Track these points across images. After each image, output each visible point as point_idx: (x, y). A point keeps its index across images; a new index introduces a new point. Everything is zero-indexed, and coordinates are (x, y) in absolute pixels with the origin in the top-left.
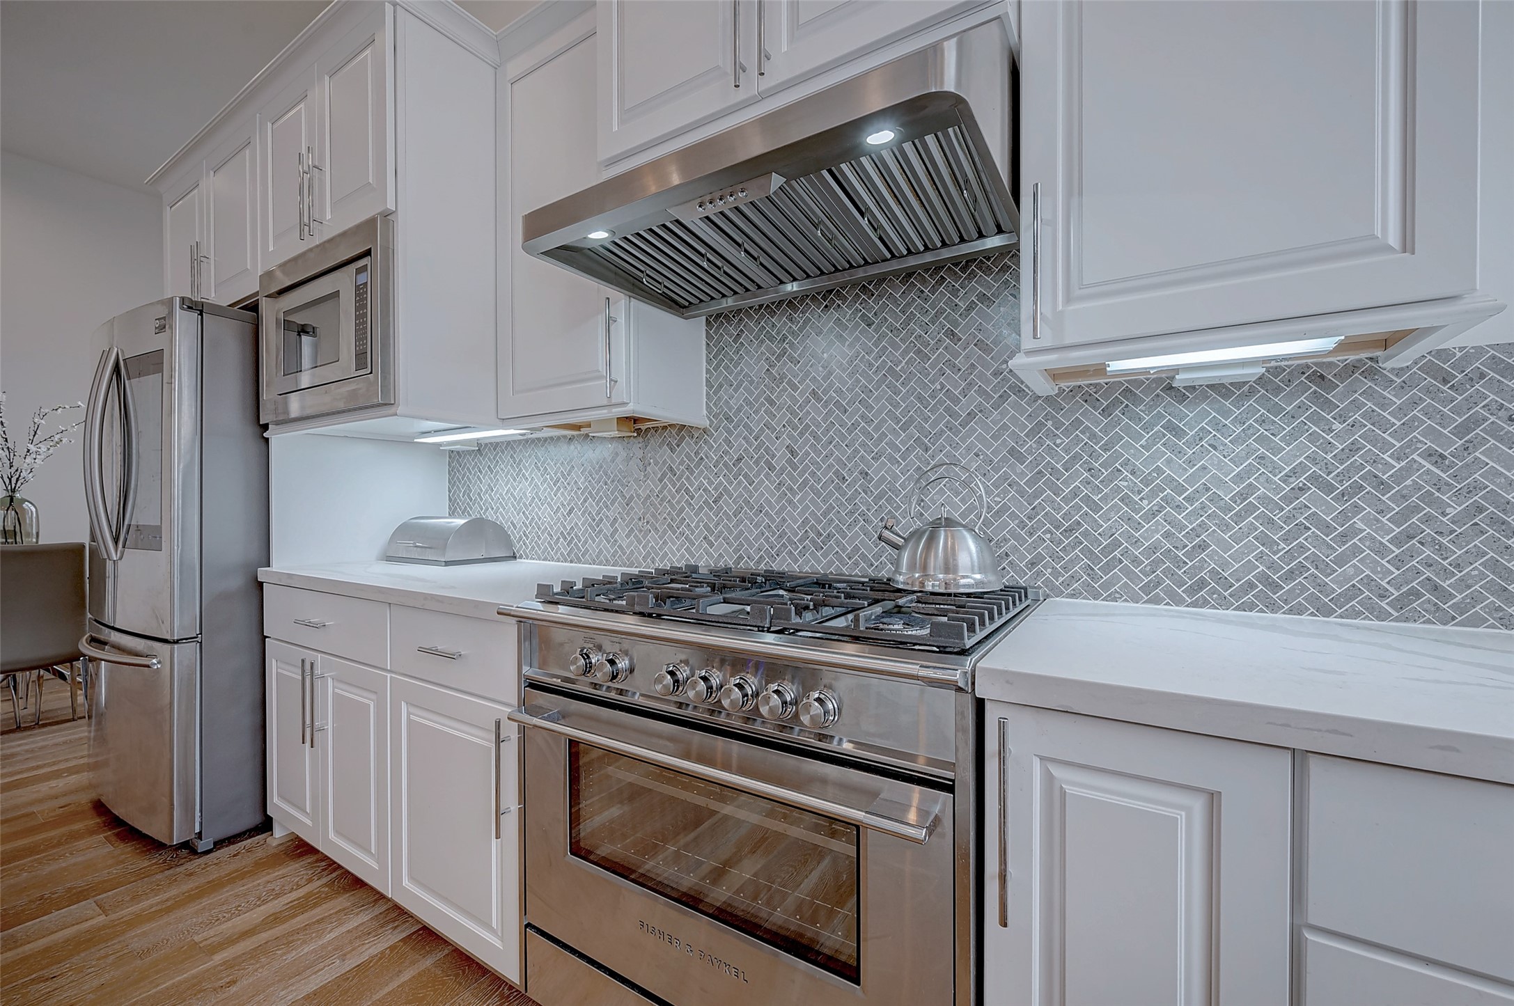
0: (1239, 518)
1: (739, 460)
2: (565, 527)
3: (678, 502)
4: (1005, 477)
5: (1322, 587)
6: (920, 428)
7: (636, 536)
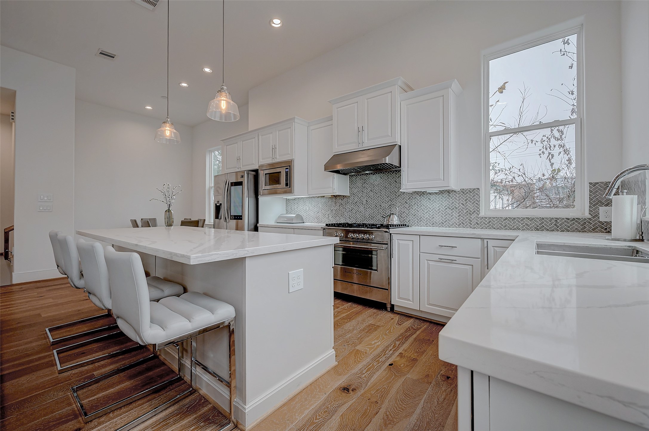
0: (438, 213)
1: (356, 202)
2: (317, 216)
3: (343, 211)
4: (405, 206)
5: (449, 223)
6: (390, 198)
7: (333, 218)
